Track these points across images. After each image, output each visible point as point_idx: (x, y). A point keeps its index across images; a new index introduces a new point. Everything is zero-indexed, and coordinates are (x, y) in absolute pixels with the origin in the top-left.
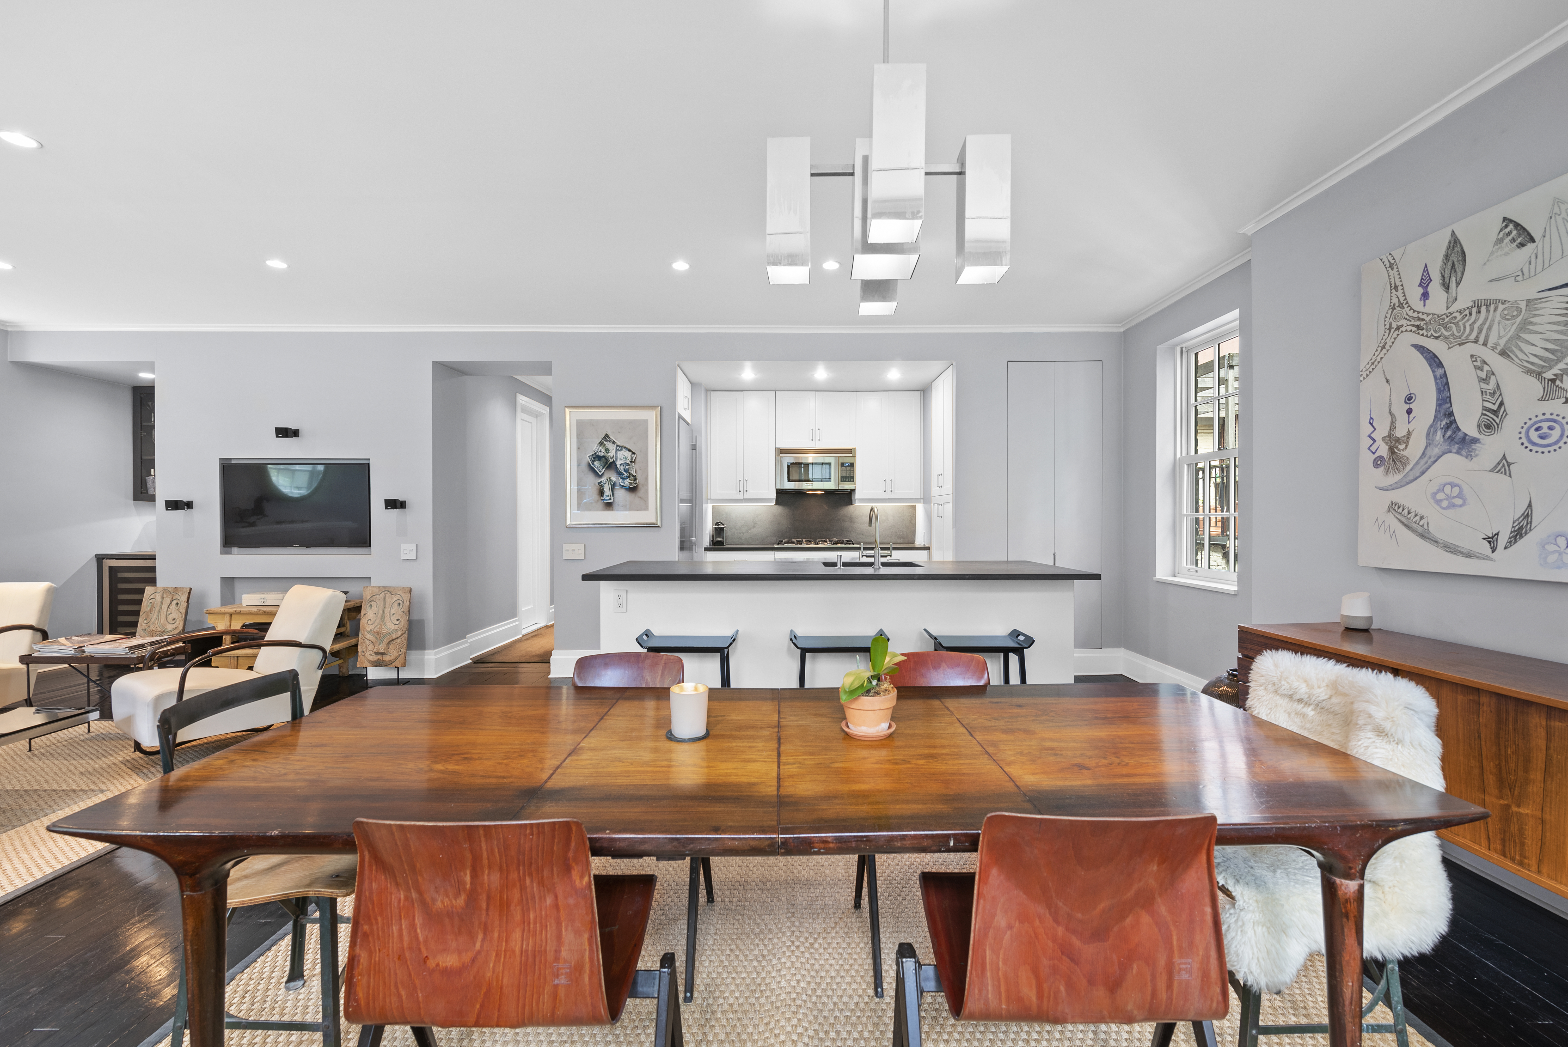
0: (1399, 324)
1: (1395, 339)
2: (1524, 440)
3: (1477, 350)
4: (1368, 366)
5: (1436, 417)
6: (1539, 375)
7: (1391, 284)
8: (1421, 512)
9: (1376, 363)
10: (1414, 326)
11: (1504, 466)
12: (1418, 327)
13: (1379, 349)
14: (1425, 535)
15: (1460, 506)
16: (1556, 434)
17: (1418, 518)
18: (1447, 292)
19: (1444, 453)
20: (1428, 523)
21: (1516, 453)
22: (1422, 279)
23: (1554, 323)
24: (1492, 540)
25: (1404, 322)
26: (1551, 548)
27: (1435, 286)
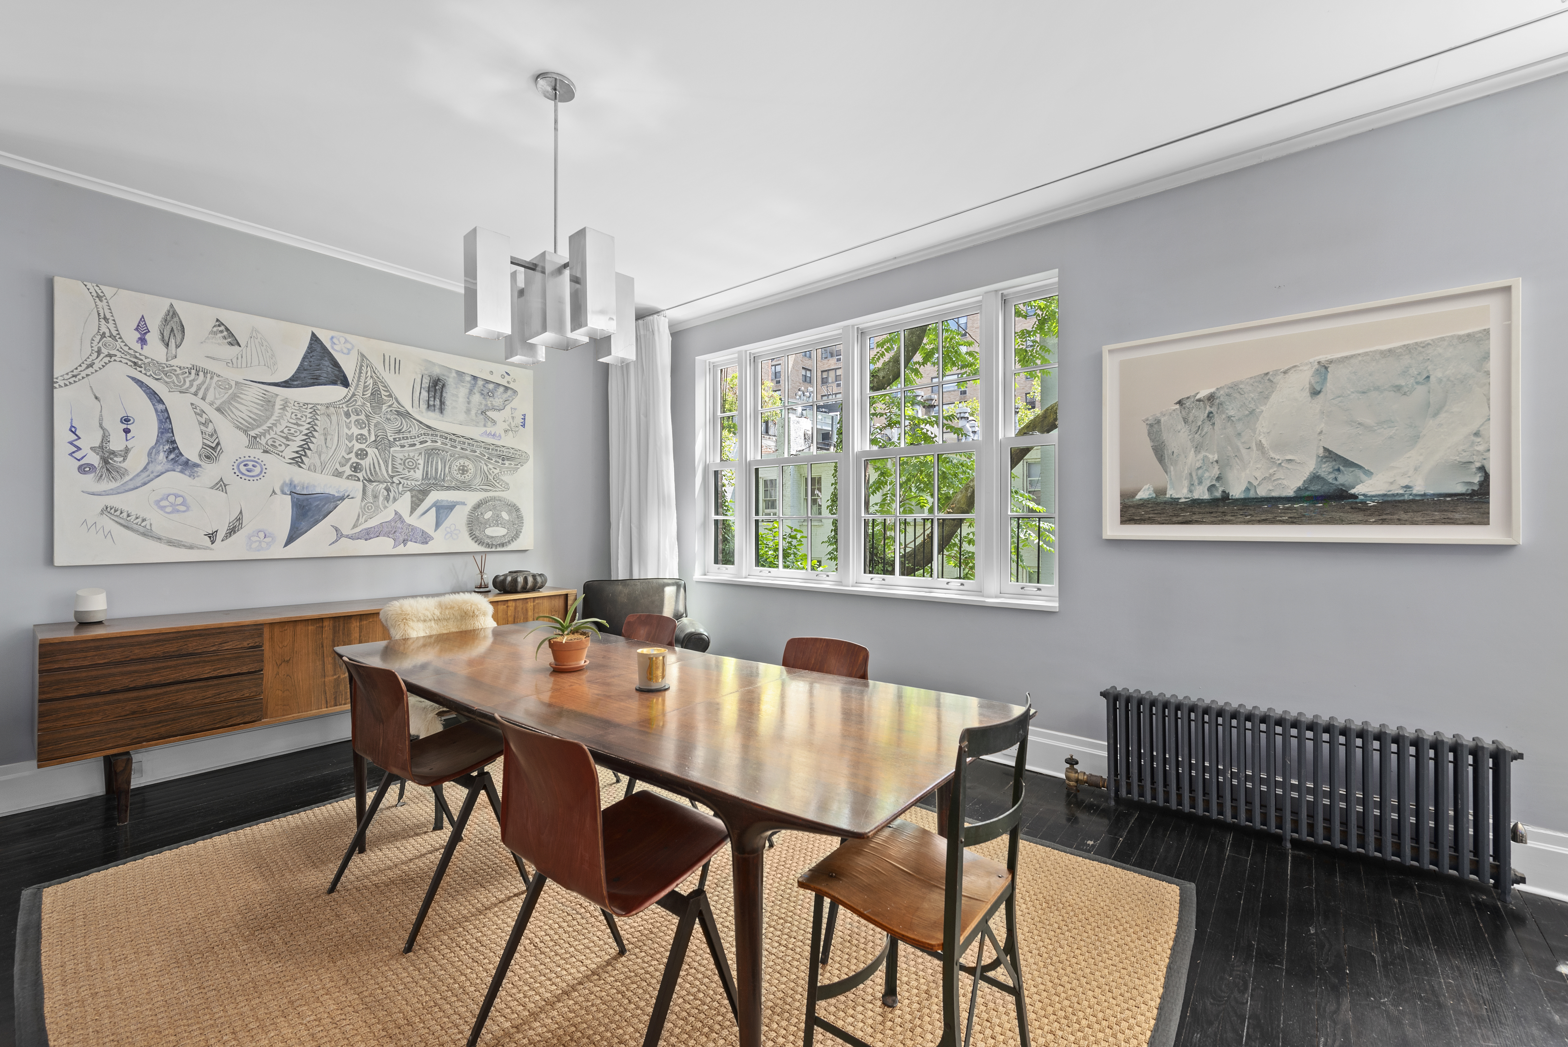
0: (112, 352)
1: (106, 363)
2: (236, 470)
3: (197, 401)
4: (66, 377)
5: (157, 441)
6: (245, 432)
7: (99, 314)
8: (143, 515)
9: (80, 377)
10: (130, 361)
11: (221, 485)
12: (135, 364)
13: (84, 366)
14: (147, 534)
15: (184, 511)
16: (257, 470)
17: (139, 520)
18: (167, 348)
19: (167, 471)
20: (151, 524)
21: (230, 478)
22: (138, 326)
23: (255, 403)
24: (212, 536)
25: (119, 354)
26: (255, 539)
27: (153, 337)
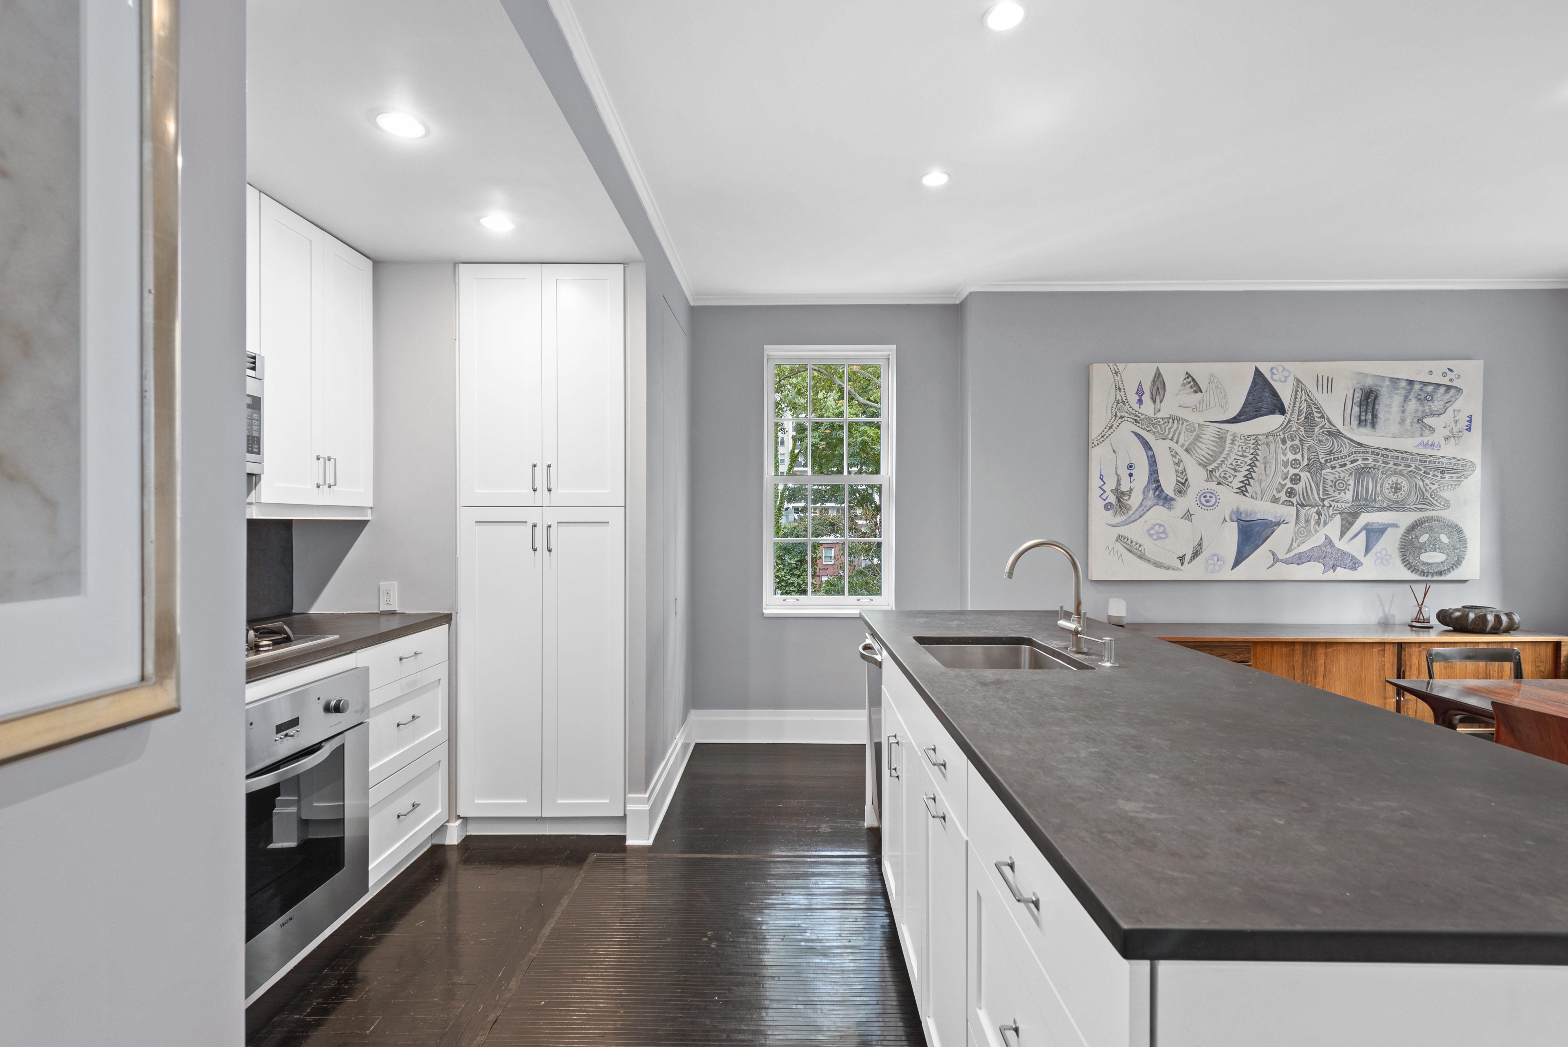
0: (1123, 415)
1: (1119, 424)
2: (1198, 502)
3: (1172, 444)
4: (1098, 438)
5: (1149, 481)
6: (1205, 467)
7: (1116, 386)
8: (1140, 542)
9: (1105, 437)
10: (1133, 419)
11: (1188, 516)
12: (1136, 420)
13: (1108, 428)
14: (1142, 557)
15: (1164, 538)
16: (1213, 500)
17: (1138, 546)
18: (1155, 404)
19: (1154, 505)
20: (1144, 549)
21: (1195, 509)
22: (1138, 390)
23: (1212, 441)
24: (1182, 559)
25: (1126, 415)
26: (1211, 562)
27: (1146, 398)
